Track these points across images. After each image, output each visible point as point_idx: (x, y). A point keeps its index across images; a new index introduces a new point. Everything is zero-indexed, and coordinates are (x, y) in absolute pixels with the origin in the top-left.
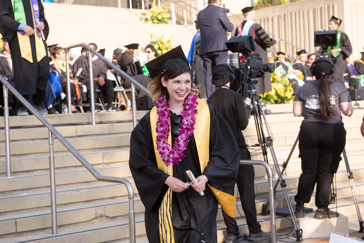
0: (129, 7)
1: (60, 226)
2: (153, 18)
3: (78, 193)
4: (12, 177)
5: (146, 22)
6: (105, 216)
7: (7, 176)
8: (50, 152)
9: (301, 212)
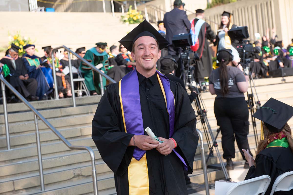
0: (112, 12)
1: (48, 184)
2: (130, 19)
3: (61, 159)
4: (11, 150)
5: (124, 23)
6: (82, 175)
7: (8, 149)
8: (36, 130)
9: (231, 166)
